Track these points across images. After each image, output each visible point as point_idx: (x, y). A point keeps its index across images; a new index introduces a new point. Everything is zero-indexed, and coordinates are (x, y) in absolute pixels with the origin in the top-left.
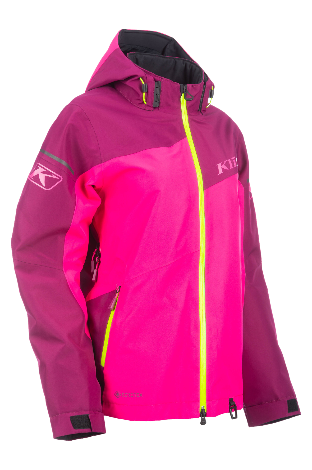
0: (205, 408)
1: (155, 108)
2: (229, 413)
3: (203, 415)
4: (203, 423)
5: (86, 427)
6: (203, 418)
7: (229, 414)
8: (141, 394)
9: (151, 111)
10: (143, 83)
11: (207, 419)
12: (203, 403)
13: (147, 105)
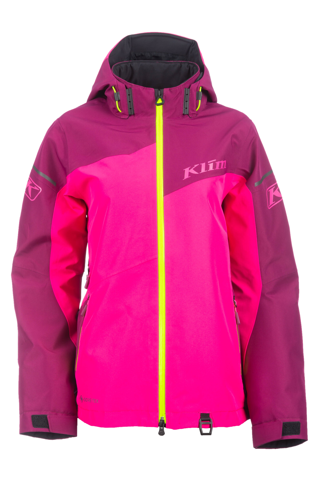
0: (165, 419)
1: (130, 115)
2: (199, 428)
3: (162, 425)
4: (162, 433)
5: (44, 427)
6: (162, 428)
7: (197, 430)
8: (97, 400)
9: (125, 119)
10: (115, 92)
11: (166, 429)
12: (162, 414)
13: (123, 114)
